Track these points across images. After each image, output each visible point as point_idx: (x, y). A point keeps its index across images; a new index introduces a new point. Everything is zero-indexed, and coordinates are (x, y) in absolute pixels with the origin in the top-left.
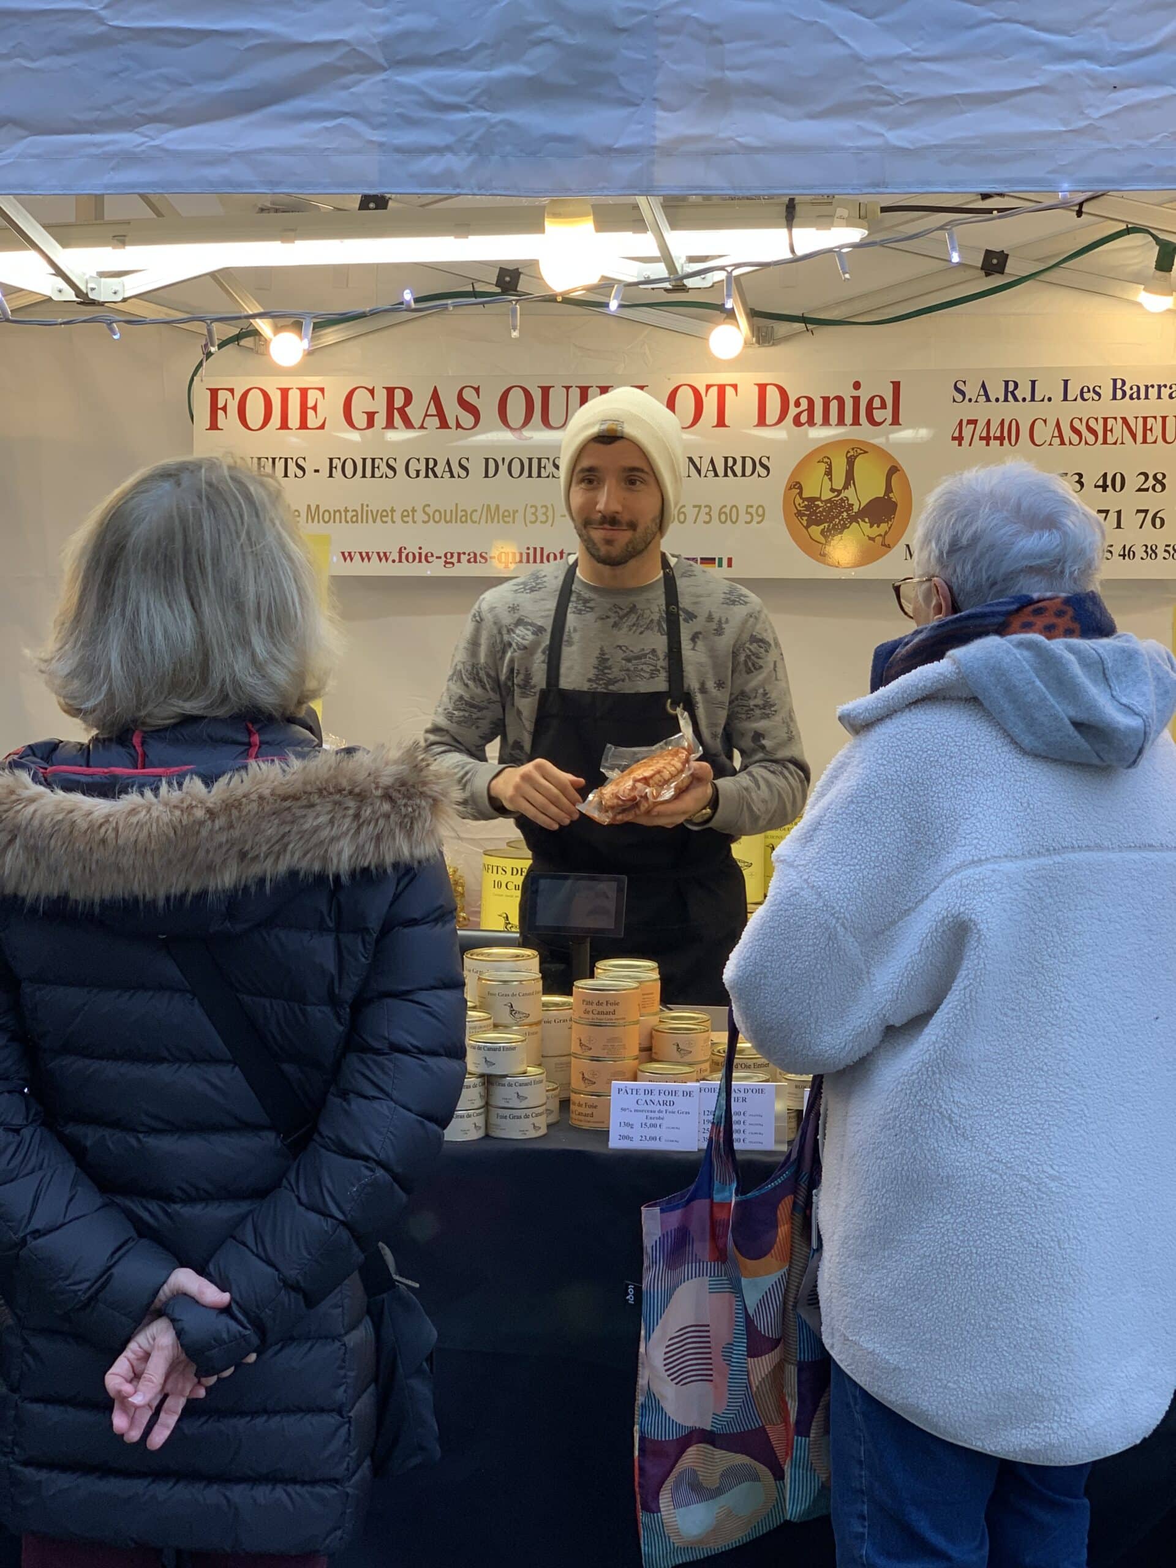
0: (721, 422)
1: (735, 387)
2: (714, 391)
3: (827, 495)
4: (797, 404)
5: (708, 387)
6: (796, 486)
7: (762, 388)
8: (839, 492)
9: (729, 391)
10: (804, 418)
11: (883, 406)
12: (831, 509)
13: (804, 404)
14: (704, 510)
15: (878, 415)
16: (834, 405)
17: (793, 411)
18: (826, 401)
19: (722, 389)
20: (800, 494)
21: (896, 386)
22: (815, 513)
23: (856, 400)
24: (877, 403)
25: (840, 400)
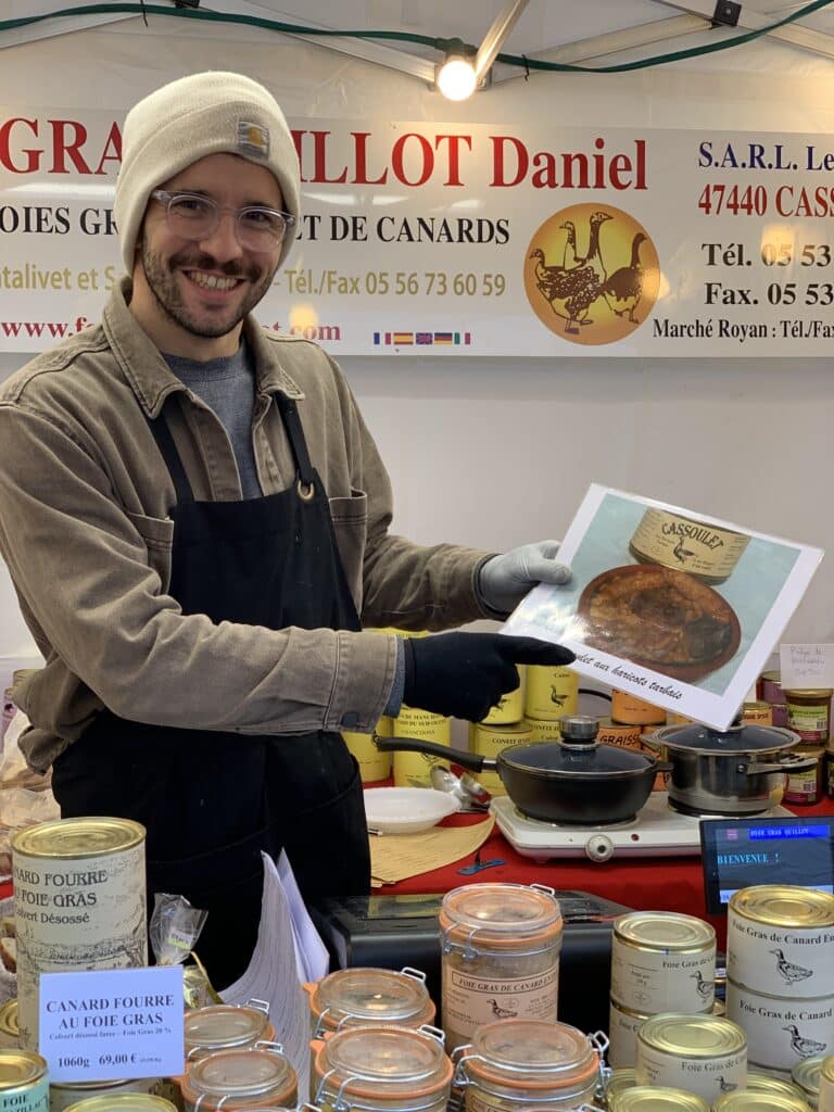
0: (454, 180)
1: (468, 139)
3: (571, 265)
4: (537, 162)
5: (439, 138)
6: (537, 254)
7: (498, 142)
8: (584, 262)
9: (462, 144)
10: (544, 177)
11: (628, 167)
12: (575, 281)
13: (544, 162)
14: (438, 279)
15: (623, 177)
16: (576, 164)
18: (568, 159)
19: (454, 141)
20: (542, 263)
21: (641, 145)
22: (558, 284)
23: (599, 159)
24: (621, 164)
25: (583, 159)
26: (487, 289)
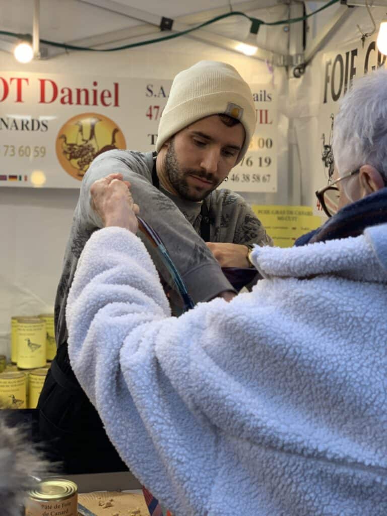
0: (19, 99)
1: (27, 80)
2: (15, 82)
3: (80, 143)
4: (63, 92)
5: (12, 79)
6: (62, 137)
7: (43, 82)
8: (87, 141)
9: (24, 83)
10: (66, 99)
11: (110, 96)
12: (82, 151)
13: (66, 92)
14: (10, 149)
15: (107, 100)
16: (83, 94)
17: (60, 96)
18: (79, 91)
19: (19, 81)
20: (65, 141)
21: (116, 85)
22: (73, 152)
23: (95, 92)
24: (106, 94)
25: (87, 92)
26: (36, 154)
